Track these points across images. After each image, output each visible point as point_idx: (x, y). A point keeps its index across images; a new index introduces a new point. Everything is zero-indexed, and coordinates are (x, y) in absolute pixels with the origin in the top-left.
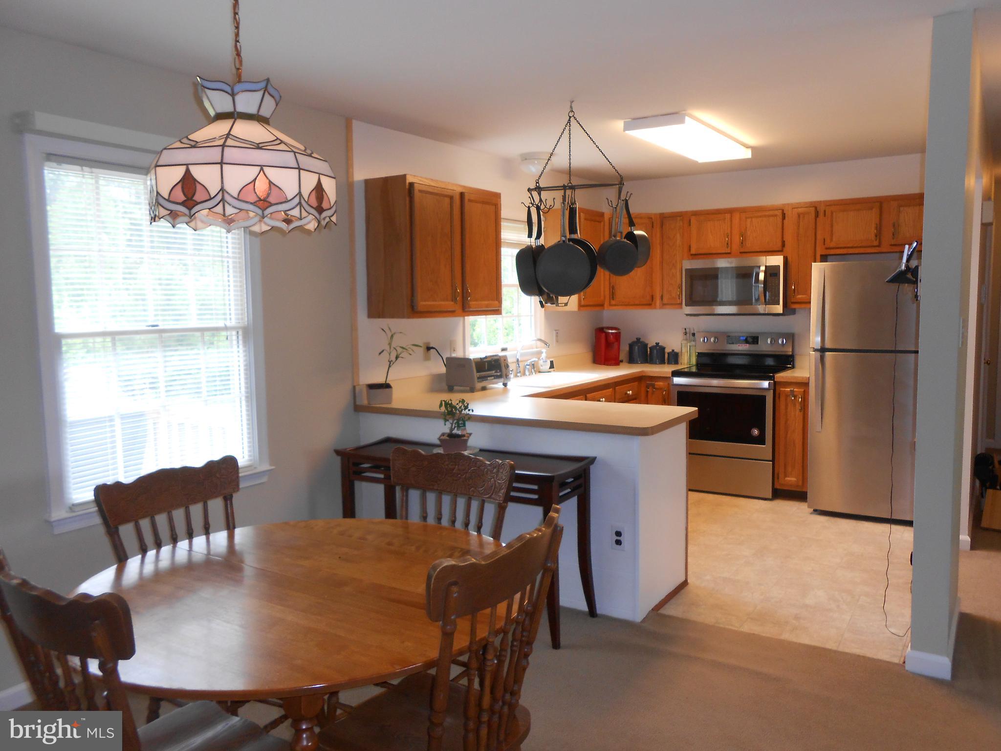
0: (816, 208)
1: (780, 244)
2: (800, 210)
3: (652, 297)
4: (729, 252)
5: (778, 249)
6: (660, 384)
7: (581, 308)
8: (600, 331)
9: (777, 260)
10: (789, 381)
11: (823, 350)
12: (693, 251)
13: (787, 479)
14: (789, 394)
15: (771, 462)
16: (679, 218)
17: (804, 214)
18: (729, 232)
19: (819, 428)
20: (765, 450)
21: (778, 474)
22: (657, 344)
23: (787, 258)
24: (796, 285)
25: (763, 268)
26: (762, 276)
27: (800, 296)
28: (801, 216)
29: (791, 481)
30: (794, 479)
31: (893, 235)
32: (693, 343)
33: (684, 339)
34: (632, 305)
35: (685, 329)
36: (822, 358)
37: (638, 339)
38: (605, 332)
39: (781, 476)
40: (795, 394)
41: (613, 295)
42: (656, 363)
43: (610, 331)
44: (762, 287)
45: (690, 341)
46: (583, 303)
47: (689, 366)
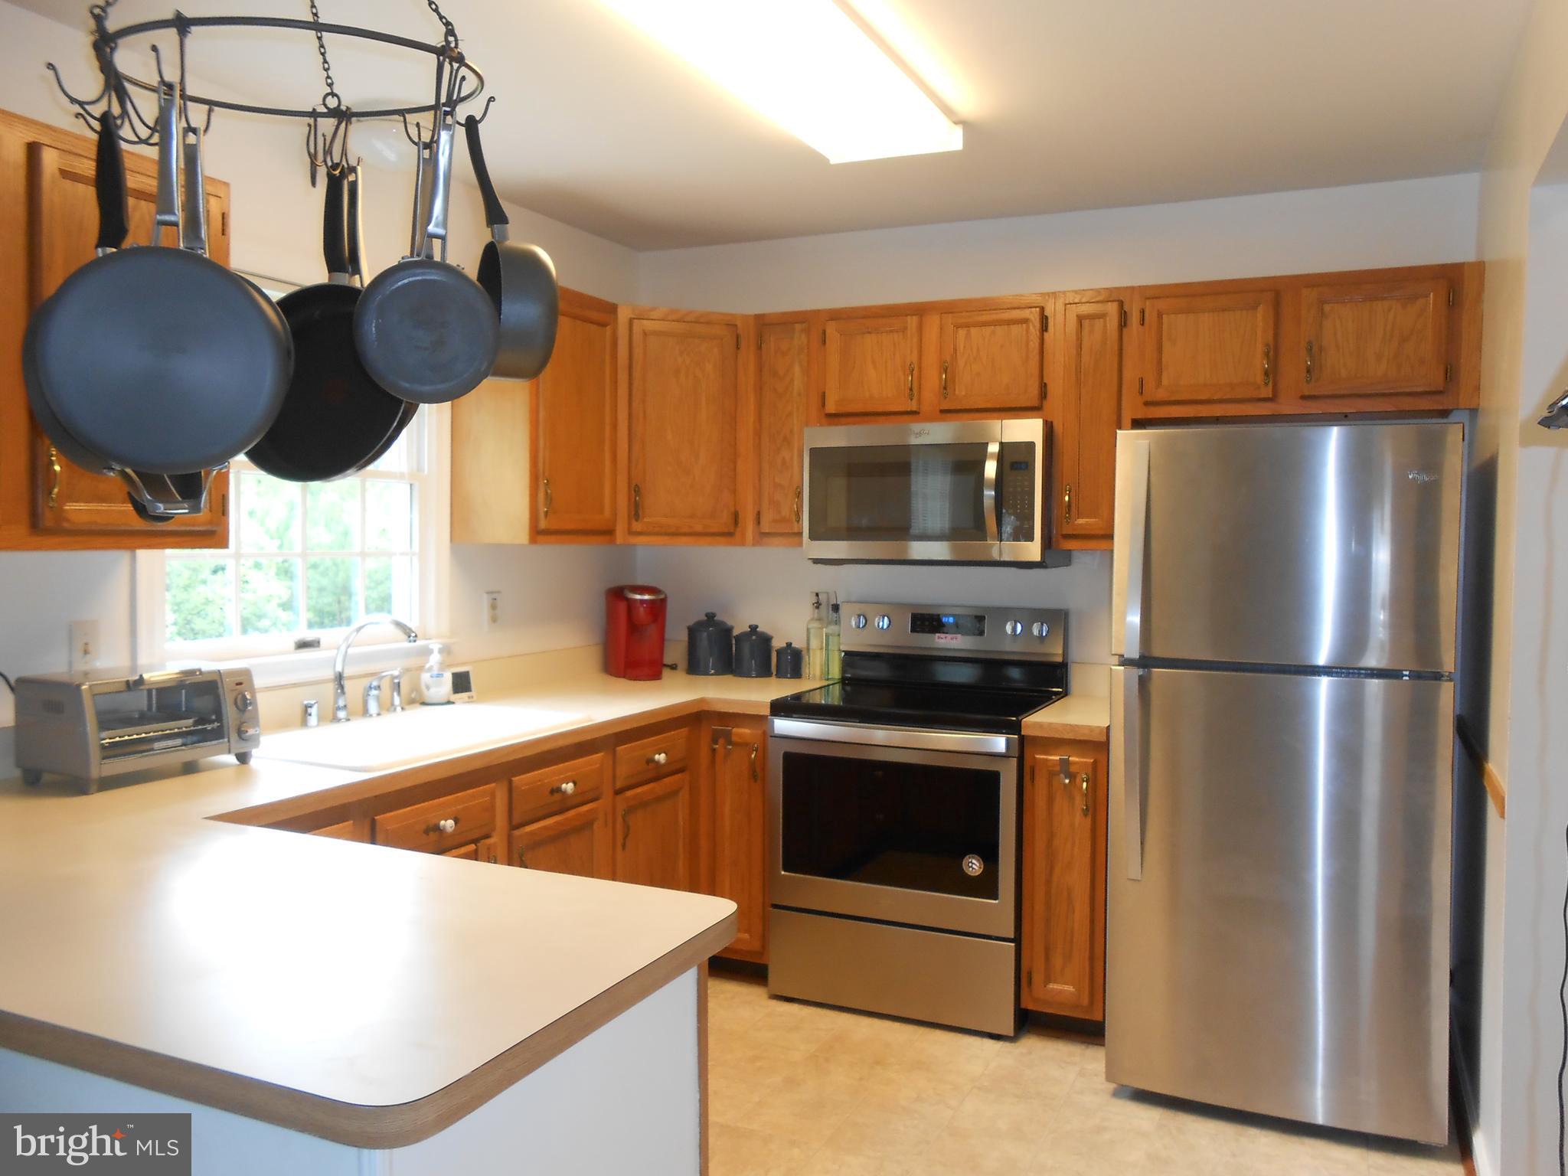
0: (1121, 304)
1: (1034, 390)
2: (1085, 309)
3: (736, 518)
4: (914, 409)
5: (1028, 404)
6: (744, 732)
7: (540, 538)
8: (617, 595)
9: (1028, 430)
10: (1057, 736)
11: (1145, 662)
12: (831, 408)
13: (1051, 986)
14: (1058, 768)
15: (1013, 944)
16: (798, 327)
17: (1092, 317)
18: (915, 360)
19: (1134, 871)
20: (997, 912)
21: (1030, 974)
22: (754, 628)
23: (1052, 427)
24: (1073, 493)
25: (993, 448)
26: (990, 469)
27: (1081, 521)
28: (1086, 323)
29: (1061, 992)
30: (1070, 988)
31: (1308, 371)
32: (833, 629)
33: (812, 619)
34: (685, 534)
35: (817, 595)
36: (1143, 682)
37: (710, 617)
38: (628, 600)
39: (1038, 978)
40: (1073, 769)
41: (636, 511)
42: (748, 676)
43: (638, 597)
44: (990, 496)
45: (829, 623)
46: (543, 524)
47: (826, 683)
